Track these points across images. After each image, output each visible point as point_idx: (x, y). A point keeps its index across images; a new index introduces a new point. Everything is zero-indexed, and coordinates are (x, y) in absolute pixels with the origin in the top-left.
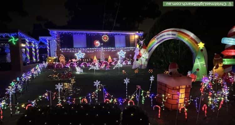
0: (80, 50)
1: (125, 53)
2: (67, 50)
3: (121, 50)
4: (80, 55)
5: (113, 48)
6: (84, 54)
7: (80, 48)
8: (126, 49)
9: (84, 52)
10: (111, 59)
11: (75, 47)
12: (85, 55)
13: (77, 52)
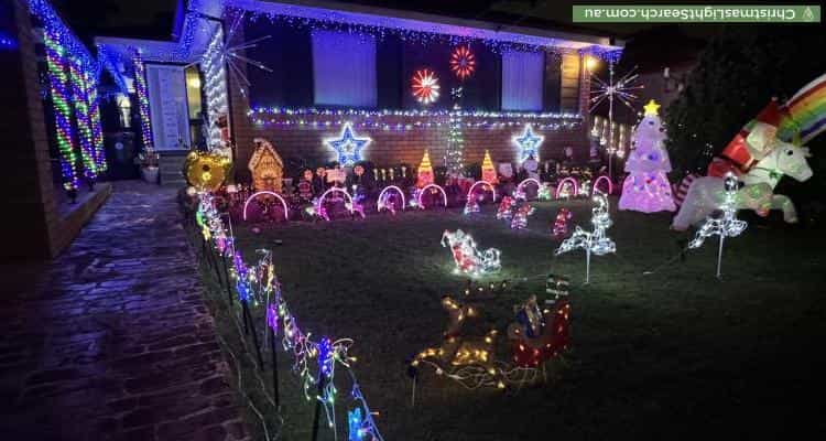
0: (347, 117)
1: (542, 138)
2: (283, 116)
3: (528, 126)
4: (346, 146)
5: (493, 115)
6: (369, 140)
7: (345, 108)
8: (547, 121)
9: (369, 130)
10: (492, 167)
11: (319, 99)
12: (372, 145)
13: (336, 129)
